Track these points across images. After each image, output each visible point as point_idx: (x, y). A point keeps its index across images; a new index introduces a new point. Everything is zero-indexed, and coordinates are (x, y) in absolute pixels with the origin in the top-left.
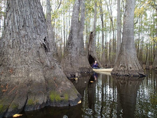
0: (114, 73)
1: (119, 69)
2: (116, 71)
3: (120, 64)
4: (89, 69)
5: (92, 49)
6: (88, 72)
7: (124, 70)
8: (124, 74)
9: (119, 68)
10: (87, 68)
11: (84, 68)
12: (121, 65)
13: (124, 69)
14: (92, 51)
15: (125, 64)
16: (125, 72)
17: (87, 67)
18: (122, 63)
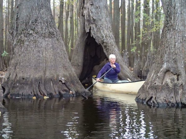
0: (142, 96)
1: (158, 83)
2: (150, 90)
3: (162, 63)
4: (68, 84)
5: (93, 10)
6: (61, 96)
7: (175, 85)
8: (173, 101)
9: (159, 78)
10: (57, 81)
11: (46, 82)
12: (165, 66)
13: (176, 82)
14: (94, 20)
15: (179, 64)
16: (176, 93)
17: (58, 76)
18: (168, 61)
